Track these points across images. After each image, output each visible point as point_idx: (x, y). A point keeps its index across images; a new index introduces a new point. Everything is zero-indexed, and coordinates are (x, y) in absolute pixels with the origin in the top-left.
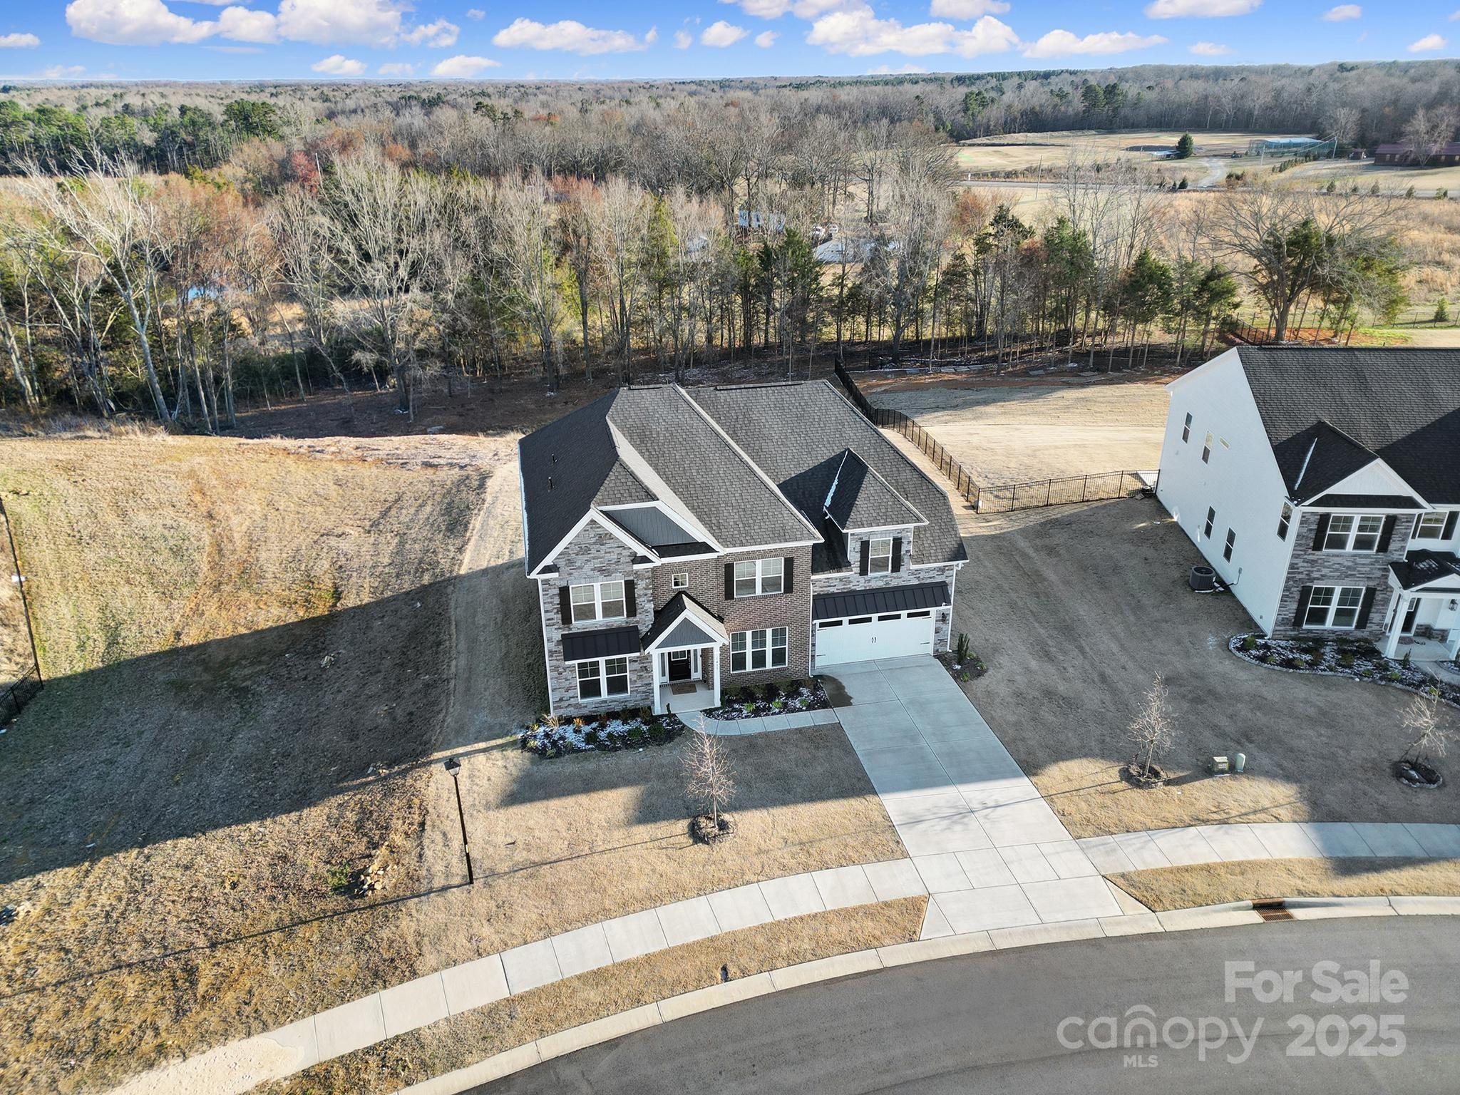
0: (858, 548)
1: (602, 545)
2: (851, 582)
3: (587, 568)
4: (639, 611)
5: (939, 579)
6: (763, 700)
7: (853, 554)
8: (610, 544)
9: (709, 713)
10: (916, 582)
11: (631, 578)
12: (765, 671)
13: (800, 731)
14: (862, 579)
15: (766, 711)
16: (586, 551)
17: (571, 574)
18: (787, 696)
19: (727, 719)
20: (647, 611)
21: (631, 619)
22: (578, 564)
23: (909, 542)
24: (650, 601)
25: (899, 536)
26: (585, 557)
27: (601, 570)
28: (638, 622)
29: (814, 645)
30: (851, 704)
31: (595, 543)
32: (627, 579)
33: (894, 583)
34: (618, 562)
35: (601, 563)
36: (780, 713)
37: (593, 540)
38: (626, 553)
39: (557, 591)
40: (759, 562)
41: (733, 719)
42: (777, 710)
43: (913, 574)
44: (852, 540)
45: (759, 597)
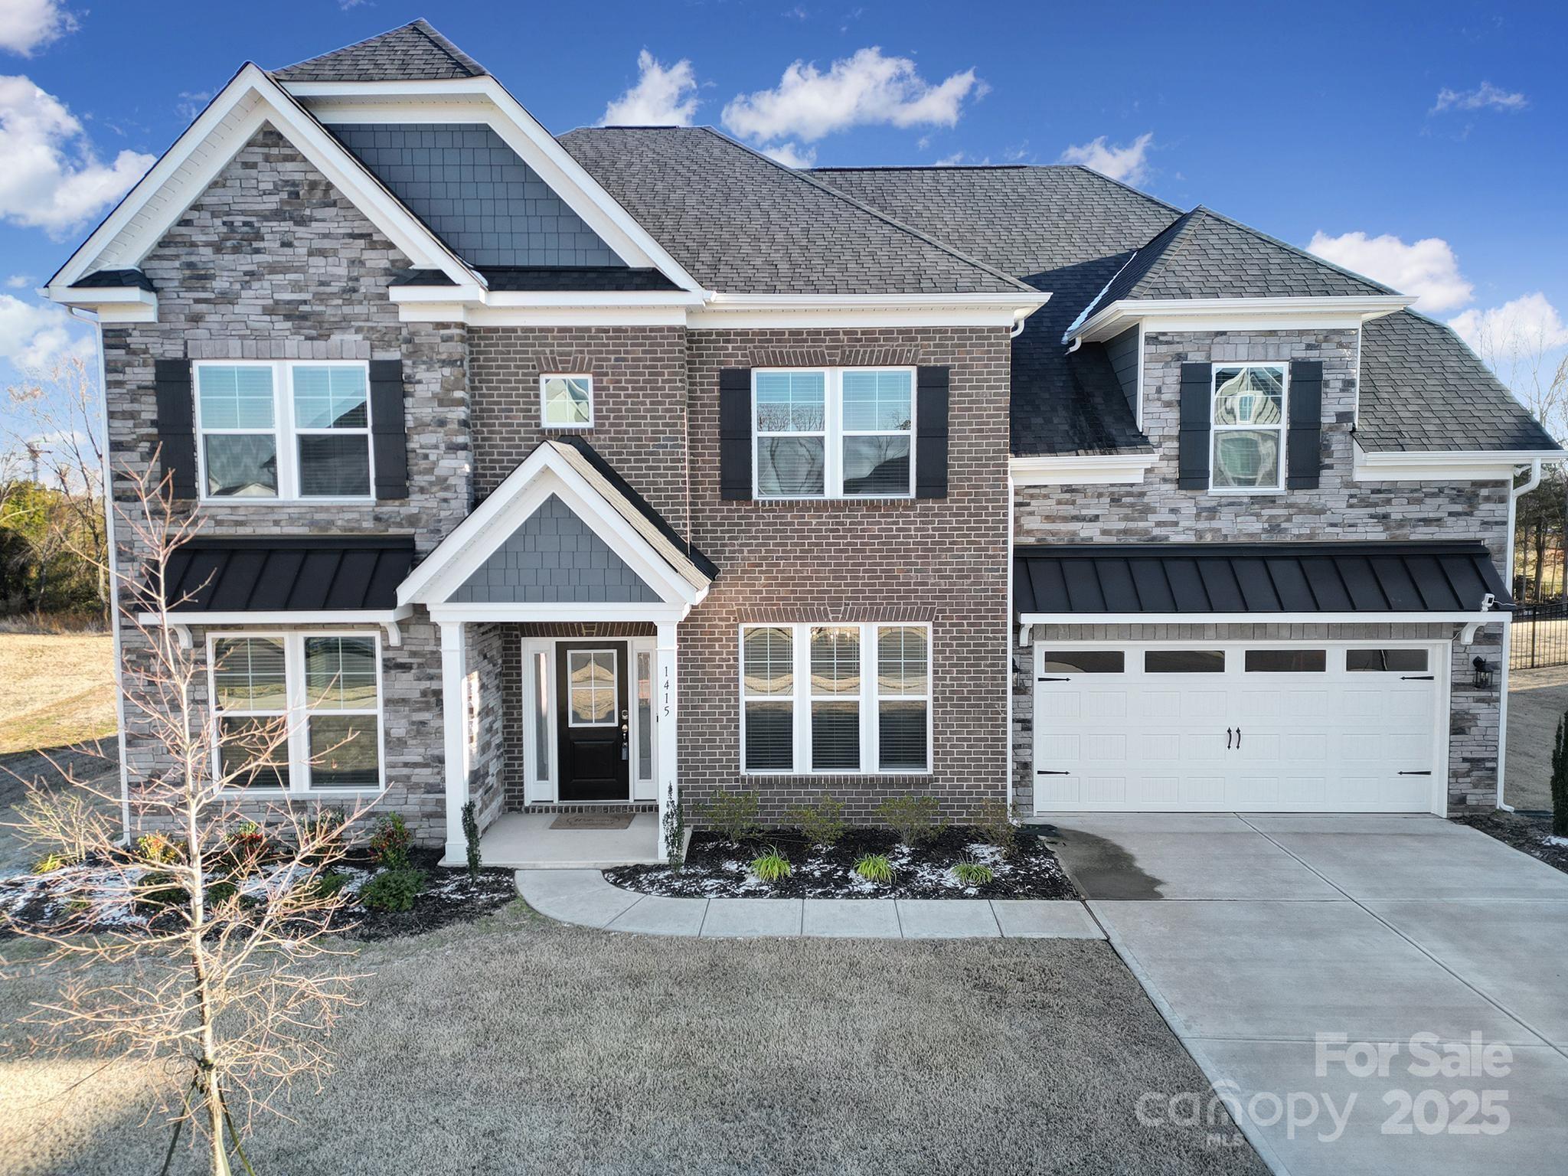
0: (1172, 393)
1: (302, 222)
2: (1148, 510)
3: (250, 305)
4: (419, 480)
5: (1456, 531)
6: (829, 857)
7: (1156, 407)
8: (329, 222)
9: (625, 876)
10: (1375, 534)
11: (394, 355)
12: (855, 782)
13: (937, 946)
14: (1187, 503)
15: (832, 886)
16: (247, 239)
17: (196, 319)
18: (917, 858)
19: (678, 893)
20: (443, 483)
21: (391, 508)
22: (220, 284)
23: (1349, 384)
24: (453, 448)
25: (1313, 355)
26: (247, 262)
27: (295, 315)
28: (413, 520)
29: (1026, 725)
30: (1158, 896)
31: (277, 215)
32: (381, 355)
33: (1297, 530)
34: (350, 291)
35: (296, 287)
36: (876, 894)
37: (271, 203)
38: (378, 260)
39: (147, 375)
40: (834, 378)
41: (701, 894)
42: (868, 887)
43: (1365, 503)
44: (1152, 359)
45: (834, 505)
